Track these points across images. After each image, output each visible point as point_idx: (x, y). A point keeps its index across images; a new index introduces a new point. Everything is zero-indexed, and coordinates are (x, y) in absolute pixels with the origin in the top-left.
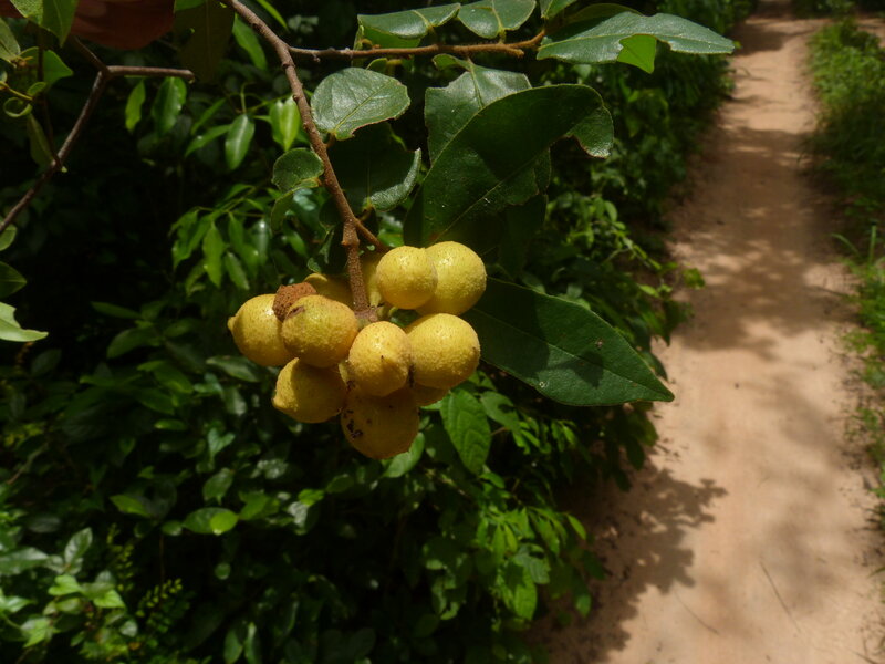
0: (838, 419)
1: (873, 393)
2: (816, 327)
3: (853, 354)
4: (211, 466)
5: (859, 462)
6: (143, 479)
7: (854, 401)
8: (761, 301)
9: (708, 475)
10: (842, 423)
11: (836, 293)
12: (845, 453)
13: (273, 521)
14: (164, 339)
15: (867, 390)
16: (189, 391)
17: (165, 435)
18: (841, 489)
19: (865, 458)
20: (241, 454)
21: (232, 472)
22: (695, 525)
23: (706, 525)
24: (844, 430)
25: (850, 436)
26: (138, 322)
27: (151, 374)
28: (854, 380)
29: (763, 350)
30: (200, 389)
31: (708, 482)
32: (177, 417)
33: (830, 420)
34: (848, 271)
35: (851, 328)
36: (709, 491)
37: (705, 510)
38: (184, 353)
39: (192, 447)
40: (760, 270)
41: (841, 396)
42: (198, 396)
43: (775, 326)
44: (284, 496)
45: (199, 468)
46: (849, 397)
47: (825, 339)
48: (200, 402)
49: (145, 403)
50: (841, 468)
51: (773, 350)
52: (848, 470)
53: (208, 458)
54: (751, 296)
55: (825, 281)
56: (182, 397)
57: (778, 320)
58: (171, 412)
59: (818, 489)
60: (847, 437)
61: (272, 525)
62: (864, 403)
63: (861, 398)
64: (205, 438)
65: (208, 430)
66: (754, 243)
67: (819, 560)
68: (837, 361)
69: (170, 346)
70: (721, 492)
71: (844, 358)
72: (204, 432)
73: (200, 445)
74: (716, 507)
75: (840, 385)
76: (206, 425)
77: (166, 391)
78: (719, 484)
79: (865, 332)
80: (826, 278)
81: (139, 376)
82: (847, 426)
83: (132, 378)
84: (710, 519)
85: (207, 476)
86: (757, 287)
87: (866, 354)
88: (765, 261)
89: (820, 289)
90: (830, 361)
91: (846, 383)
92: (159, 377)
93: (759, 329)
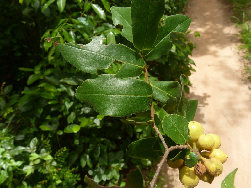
0: (239, 71)
1: (248, 62)
2: (229, 45)
3: (241, 52)
4: (68, 113)
5: (247, 82)
6: (48, 120)
7: (243, 65)
8: (212, 40)
9: (205, 92)
10: (240, 72)
11: (234, 34)
12: (242, 80)
13: (90, 126)
14: (44, 76)
15: (246, 61)
16: (56, 91)
17: (52, 106)
18: (243, 90)
19: (248, 80)
20: (76, 107)
21: (75, 113)
22: (203, 107)
23: (206, 106)
24: (241, 73)
25: (243, 75)
26: (35, 72)
27: (43, 87)
28: (242, 59)
29: (214, 54)
30: (59, 90)
31: (205, 94)
32: (54, 100)
33: (237, 71)
34: (236, 27)
35: (239, 44)
36: (206, 96)
37: (205, 102)
38: (51, 79)
39: (60, 108)
40: (210, 31)
41: (239, 64)
42: (59, 92)
43: (217, 47)
44: (92, 118)
45: (64, 114)
46: (241, 64)
47: (232, 49)
48: (60, 94)
49: (43, 97)
50: (242, 84)
51: (218, 54)
52: (244, 85)
53: (66, 110)
54: (209, 39)
55: (230, 31)
56: (54, 93)
57: (218, 45)
58: (52, 98)
59: (236, 91)
60: (242, 75)
61: (91, 127)
62: (246, 65)
63: (245, 64)
64: (64, 104)
65: (64, 102)
66: (207, 23)
67: (239, 111)
68: (237, 54)
69: (47, 78)
70: (209, 96)
71: (238, 53)
72: (63, 103)
73: (63, 107)
74: (208, 101)
75: (238, 61)
76: (63, 101)
77: (49, 92)
78: (208, 94)
79: (243, 44)
80: (230, 30)
81: (39, 89)
82: (242, 72)
83: (38, 90)
84: (207, 104)
85: (67, 116)
86: (210, 36)
87: (244, 51)
88: (211, 28)
89: (229, 34)
90: (234, 54)
91: (240, 60)
92: (46, 88)
93: (212, 48)
